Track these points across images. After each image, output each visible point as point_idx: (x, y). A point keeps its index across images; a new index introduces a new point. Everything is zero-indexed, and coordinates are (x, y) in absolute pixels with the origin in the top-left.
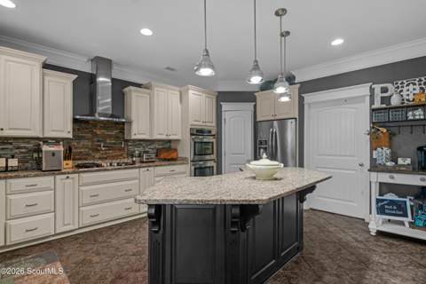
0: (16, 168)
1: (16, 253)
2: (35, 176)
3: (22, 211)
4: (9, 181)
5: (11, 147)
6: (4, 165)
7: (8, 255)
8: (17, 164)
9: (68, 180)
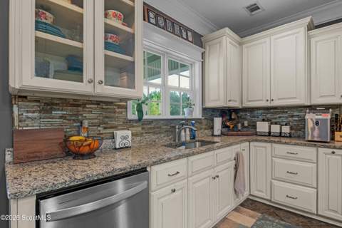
0: (288, 135)
1: (277, 212)
2: (295, 144)
3: (284, 175)
4: (274, 145)
5: (286, 115)
6: (279, 131)
7: (272, 210)
8: (289, 132)
9: (334, 157)
